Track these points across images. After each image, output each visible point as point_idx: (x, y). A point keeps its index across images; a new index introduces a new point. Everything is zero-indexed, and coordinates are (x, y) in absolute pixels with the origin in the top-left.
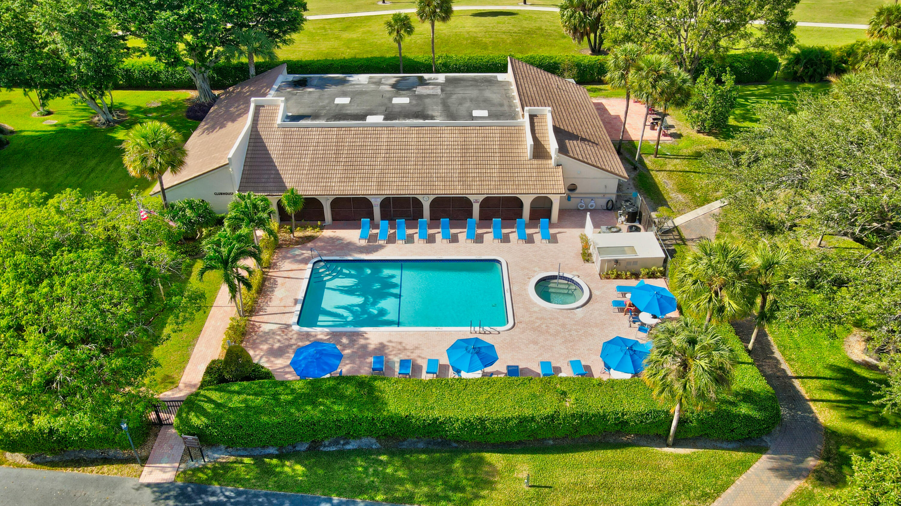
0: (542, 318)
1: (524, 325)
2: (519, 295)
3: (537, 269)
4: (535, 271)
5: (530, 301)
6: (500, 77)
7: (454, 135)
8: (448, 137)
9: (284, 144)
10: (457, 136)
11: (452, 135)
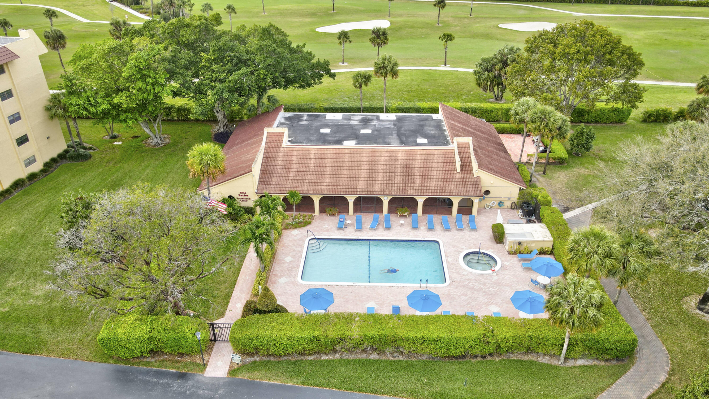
0: (468, 280)
1: (457, 284)
2: (453, 264)
3: (464, 247)
4: (463, 249)
5: (460, 268)
6: (435, 116)
7: (405, 155)
8: (401, 157)
9: (288, 159)
10: (407, 155)
11: (403, 155)
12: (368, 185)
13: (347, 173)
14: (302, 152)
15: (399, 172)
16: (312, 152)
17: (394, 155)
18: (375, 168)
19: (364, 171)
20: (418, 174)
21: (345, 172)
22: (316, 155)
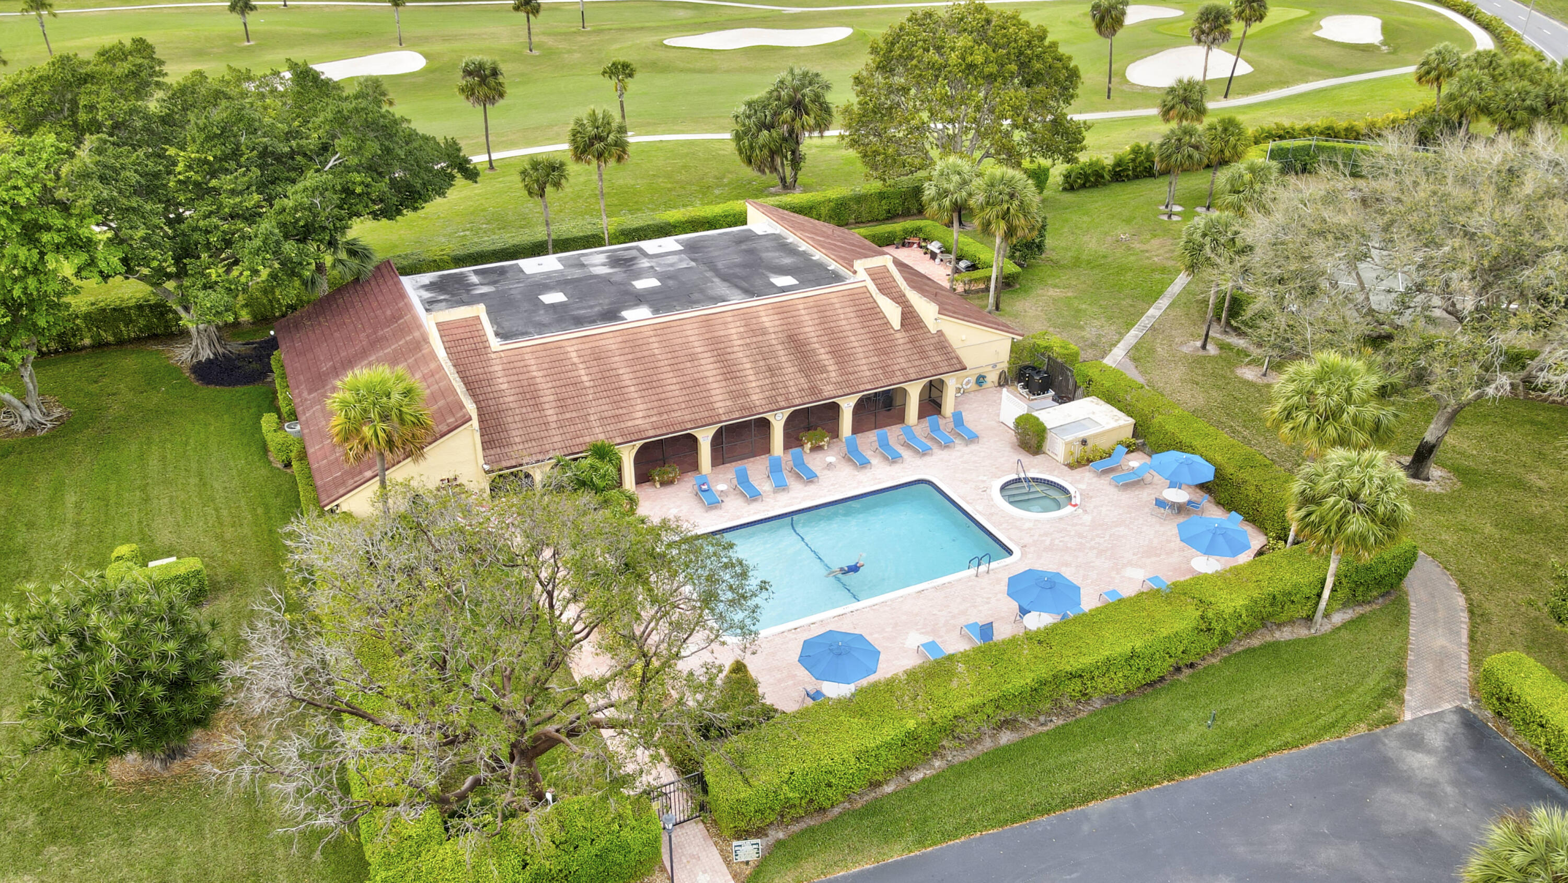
0: (1045, 535)
1: (1034, 548)
2: (993, 513)
3: (986, 477)
4: (986, 480)
5: (1013, 517)
6: (751, 230)
7: (776, 317)
8: (768, 321)
9: (521, 377)
10: (780, 316)
11: (772, 317)
12: (735, 395)
13: (674, 380)
14: (544, 353)
15: (783, 355)
16: (569, 349)
17: (754, 321)
18: (728, 357)
19: (709, 369)
20: (822, 351)
21: (670, 379)
22: (583, 353)
